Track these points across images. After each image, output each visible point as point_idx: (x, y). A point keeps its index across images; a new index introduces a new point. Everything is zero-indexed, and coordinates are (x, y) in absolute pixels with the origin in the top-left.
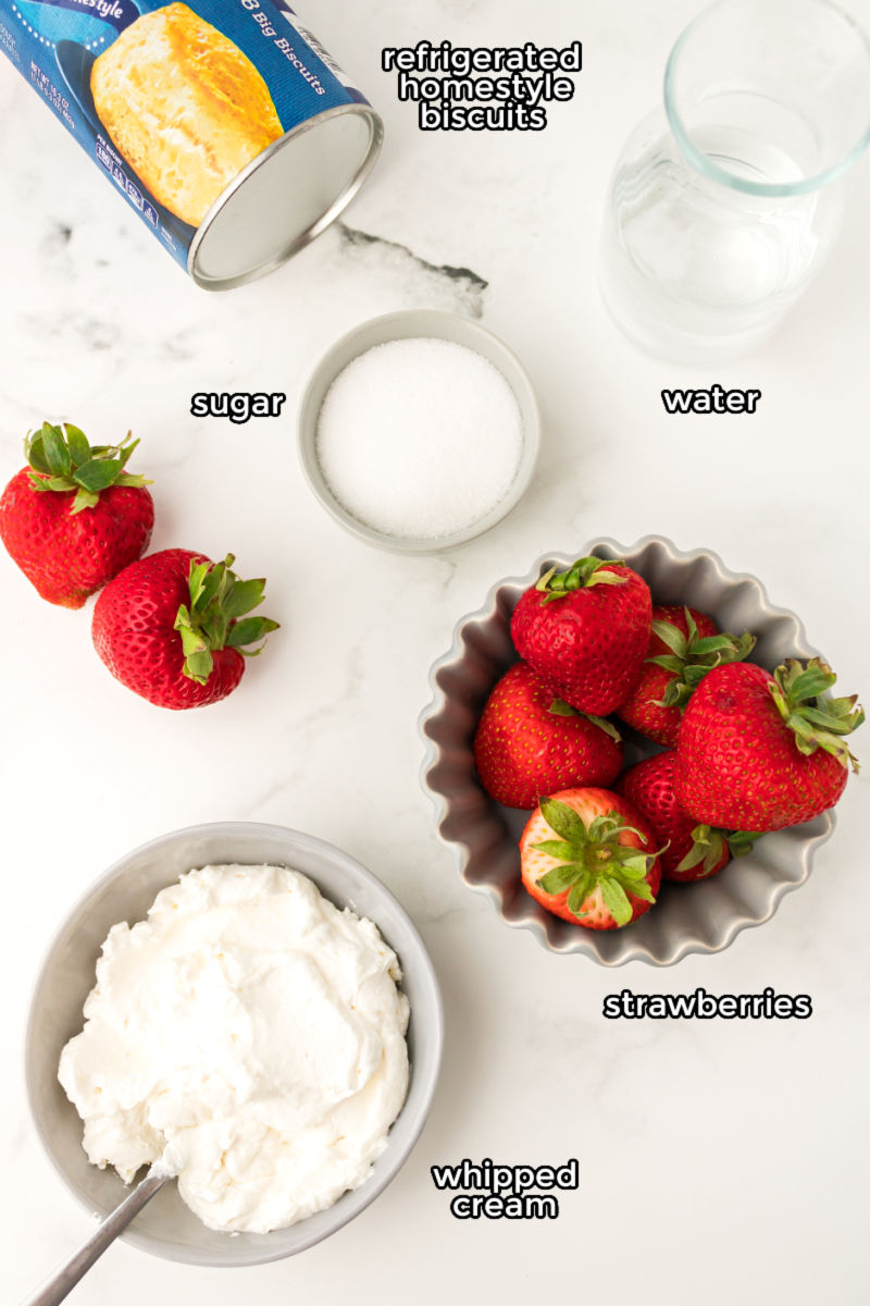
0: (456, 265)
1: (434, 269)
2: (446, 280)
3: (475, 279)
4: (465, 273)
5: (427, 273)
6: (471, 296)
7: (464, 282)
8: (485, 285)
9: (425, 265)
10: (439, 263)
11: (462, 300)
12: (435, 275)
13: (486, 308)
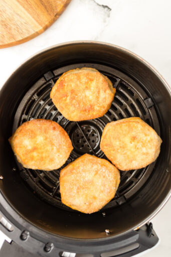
0: (105, 5)
1: (100, 5)
2: (103, 8)
3: (109, 8)
4: (107, 7)
5: (98, 6)
6: (107, 12)
7: (106, 9)
8: (111, 10)
9: (98, 4)
10: (101, 4)
11: (106, 13)
12: (100, 7)
13: (111, 15)
